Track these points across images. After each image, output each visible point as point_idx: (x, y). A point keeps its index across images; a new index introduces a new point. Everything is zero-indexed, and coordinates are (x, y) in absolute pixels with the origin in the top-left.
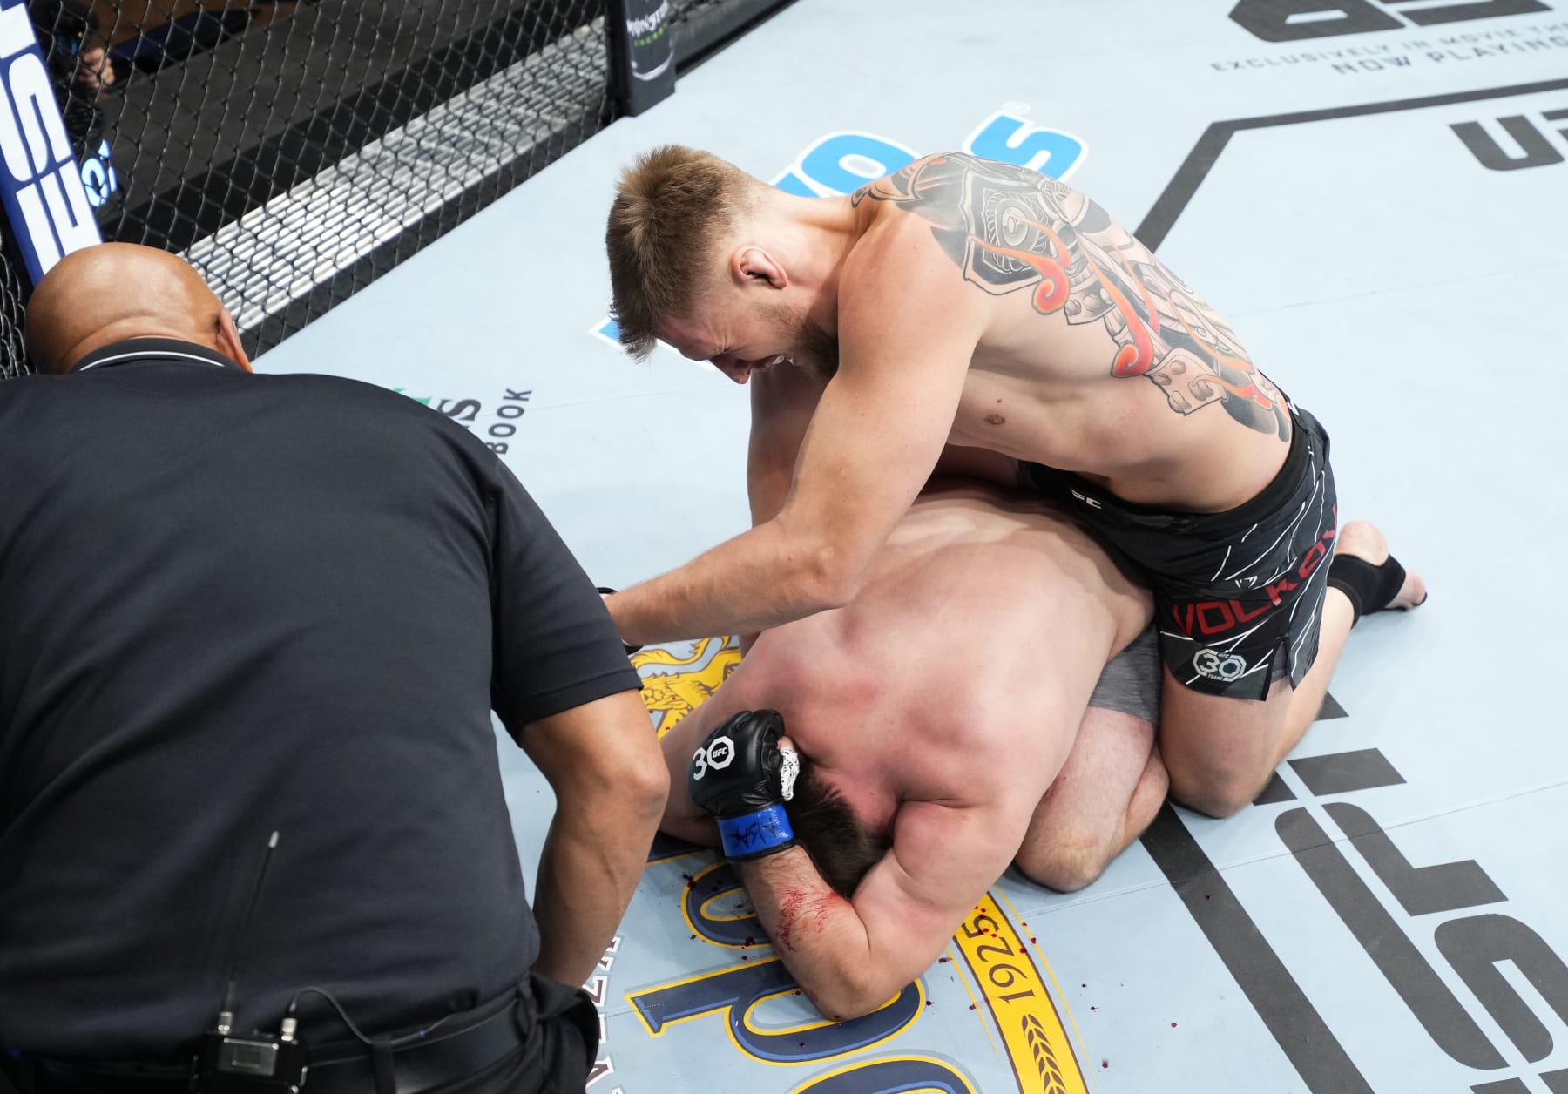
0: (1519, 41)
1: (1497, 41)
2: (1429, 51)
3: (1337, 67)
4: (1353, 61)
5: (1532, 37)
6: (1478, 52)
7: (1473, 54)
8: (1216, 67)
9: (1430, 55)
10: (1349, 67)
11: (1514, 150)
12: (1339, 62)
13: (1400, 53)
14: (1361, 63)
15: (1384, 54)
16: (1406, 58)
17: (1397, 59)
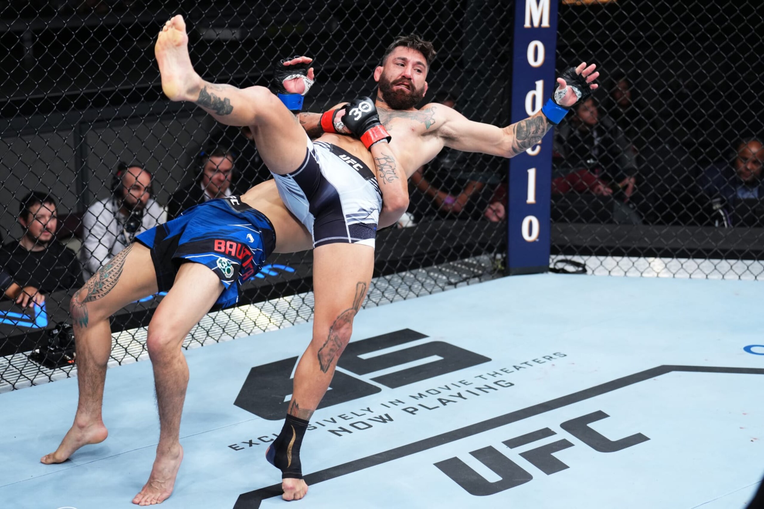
0: (472, 388)
1: (455, 391)
2: (405, 406)
3: (333, 432)
4: (345, 424)
5: (481, 383)
6: (443, 402)
7: (439, 404)
8: (234, 447)
9: (405, 410)
10: (345, 430)
11: (492, 477)
12: (335, 427)
13: (382, 412)
14: (352, 425)
15: (369, 415)
16: (387, 415)
17: (381, 417)
